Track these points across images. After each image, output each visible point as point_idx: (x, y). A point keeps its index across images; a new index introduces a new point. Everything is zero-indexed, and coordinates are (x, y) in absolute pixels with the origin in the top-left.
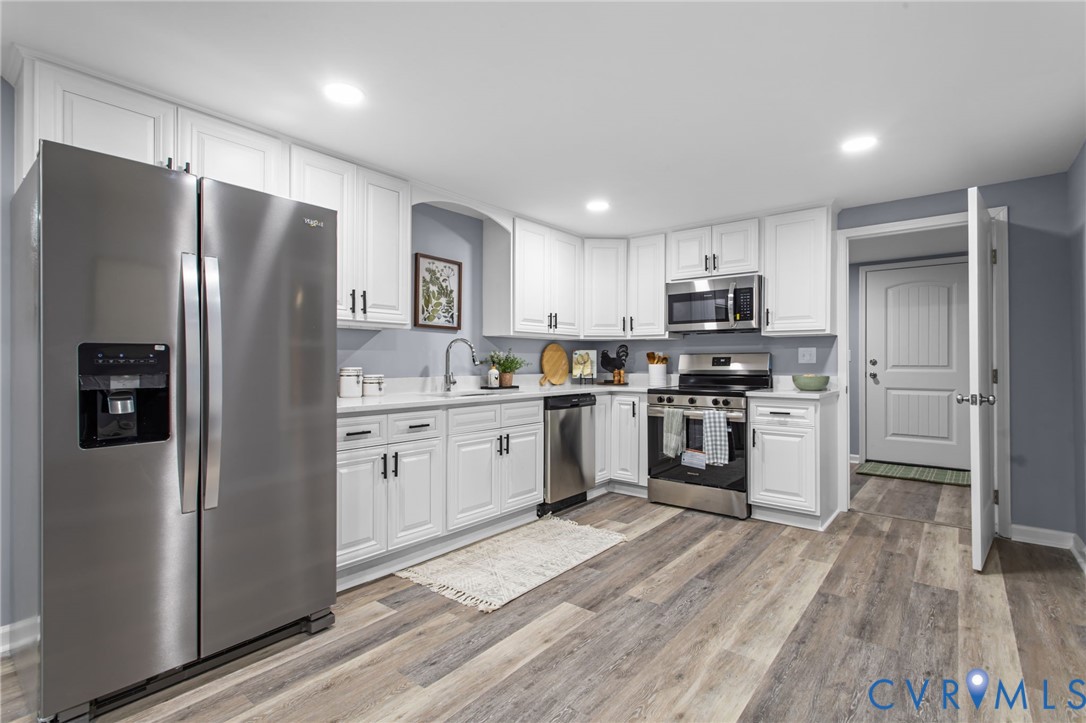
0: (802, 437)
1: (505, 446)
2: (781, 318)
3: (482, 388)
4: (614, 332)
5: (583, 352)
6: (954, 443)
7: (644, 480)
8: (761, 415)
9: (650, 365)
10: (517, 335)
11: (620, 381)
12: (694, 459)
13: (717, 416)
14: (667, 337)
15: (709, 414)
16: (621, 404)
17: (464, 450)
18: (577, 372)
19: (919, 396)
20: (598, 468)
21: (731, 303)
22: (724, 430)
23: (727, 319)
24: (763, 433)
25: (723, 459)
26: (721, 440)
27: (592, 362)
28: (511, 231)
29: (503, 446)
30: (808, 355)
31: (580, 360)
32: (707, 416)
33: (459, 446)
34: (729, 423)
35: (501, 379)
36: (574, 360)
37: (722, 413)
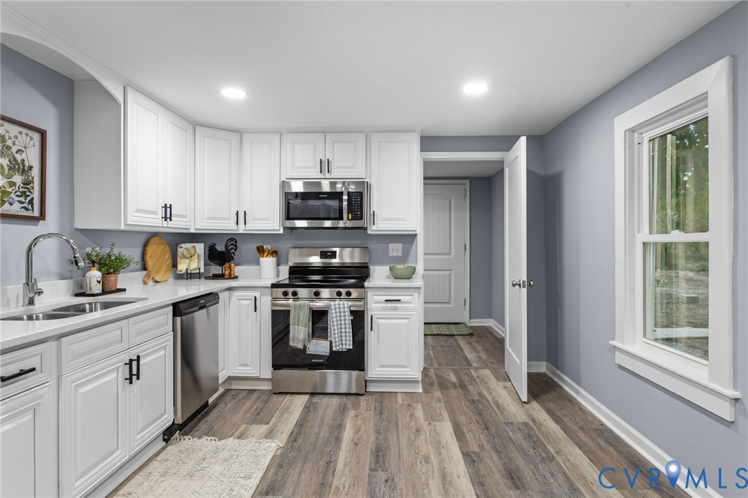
0: (409, 318)
1: (134, 372)
2: (384, 219)
3: (76, 295)
4: (228, 226)
5: (189, 245)
6: (452, 305)
7: (267, 372)
8: (377, 302)
9: (261, 259)
10: (128, 228)
11: (230, 274)
12: (319, 347)
13: (342, 306)
14: (281, 232)
15: (335, 305)
16: (239, 299)
17: (82, 390)
18: (182, 267)
19: (439, 275)
20: (220, 368)
21: (345, 203)
22: (349, 318)
23: (341, 218)
24: (378, 318)
25: (348, 344)
26: (345, 328)
27: (199, 256)
28: (122, 101)
29: (133, 371)
30: (395, 249)
31: (186, 253)
32: (333, 307)
33: (76, 387)
34: (352, 312)
35: (103, 282)
36: (179, 254)
37: (347, 304)
